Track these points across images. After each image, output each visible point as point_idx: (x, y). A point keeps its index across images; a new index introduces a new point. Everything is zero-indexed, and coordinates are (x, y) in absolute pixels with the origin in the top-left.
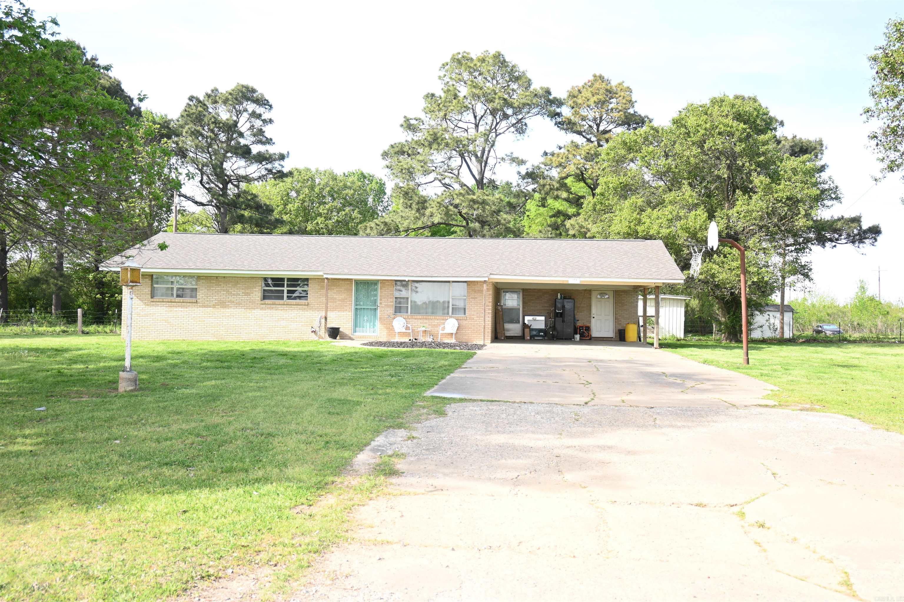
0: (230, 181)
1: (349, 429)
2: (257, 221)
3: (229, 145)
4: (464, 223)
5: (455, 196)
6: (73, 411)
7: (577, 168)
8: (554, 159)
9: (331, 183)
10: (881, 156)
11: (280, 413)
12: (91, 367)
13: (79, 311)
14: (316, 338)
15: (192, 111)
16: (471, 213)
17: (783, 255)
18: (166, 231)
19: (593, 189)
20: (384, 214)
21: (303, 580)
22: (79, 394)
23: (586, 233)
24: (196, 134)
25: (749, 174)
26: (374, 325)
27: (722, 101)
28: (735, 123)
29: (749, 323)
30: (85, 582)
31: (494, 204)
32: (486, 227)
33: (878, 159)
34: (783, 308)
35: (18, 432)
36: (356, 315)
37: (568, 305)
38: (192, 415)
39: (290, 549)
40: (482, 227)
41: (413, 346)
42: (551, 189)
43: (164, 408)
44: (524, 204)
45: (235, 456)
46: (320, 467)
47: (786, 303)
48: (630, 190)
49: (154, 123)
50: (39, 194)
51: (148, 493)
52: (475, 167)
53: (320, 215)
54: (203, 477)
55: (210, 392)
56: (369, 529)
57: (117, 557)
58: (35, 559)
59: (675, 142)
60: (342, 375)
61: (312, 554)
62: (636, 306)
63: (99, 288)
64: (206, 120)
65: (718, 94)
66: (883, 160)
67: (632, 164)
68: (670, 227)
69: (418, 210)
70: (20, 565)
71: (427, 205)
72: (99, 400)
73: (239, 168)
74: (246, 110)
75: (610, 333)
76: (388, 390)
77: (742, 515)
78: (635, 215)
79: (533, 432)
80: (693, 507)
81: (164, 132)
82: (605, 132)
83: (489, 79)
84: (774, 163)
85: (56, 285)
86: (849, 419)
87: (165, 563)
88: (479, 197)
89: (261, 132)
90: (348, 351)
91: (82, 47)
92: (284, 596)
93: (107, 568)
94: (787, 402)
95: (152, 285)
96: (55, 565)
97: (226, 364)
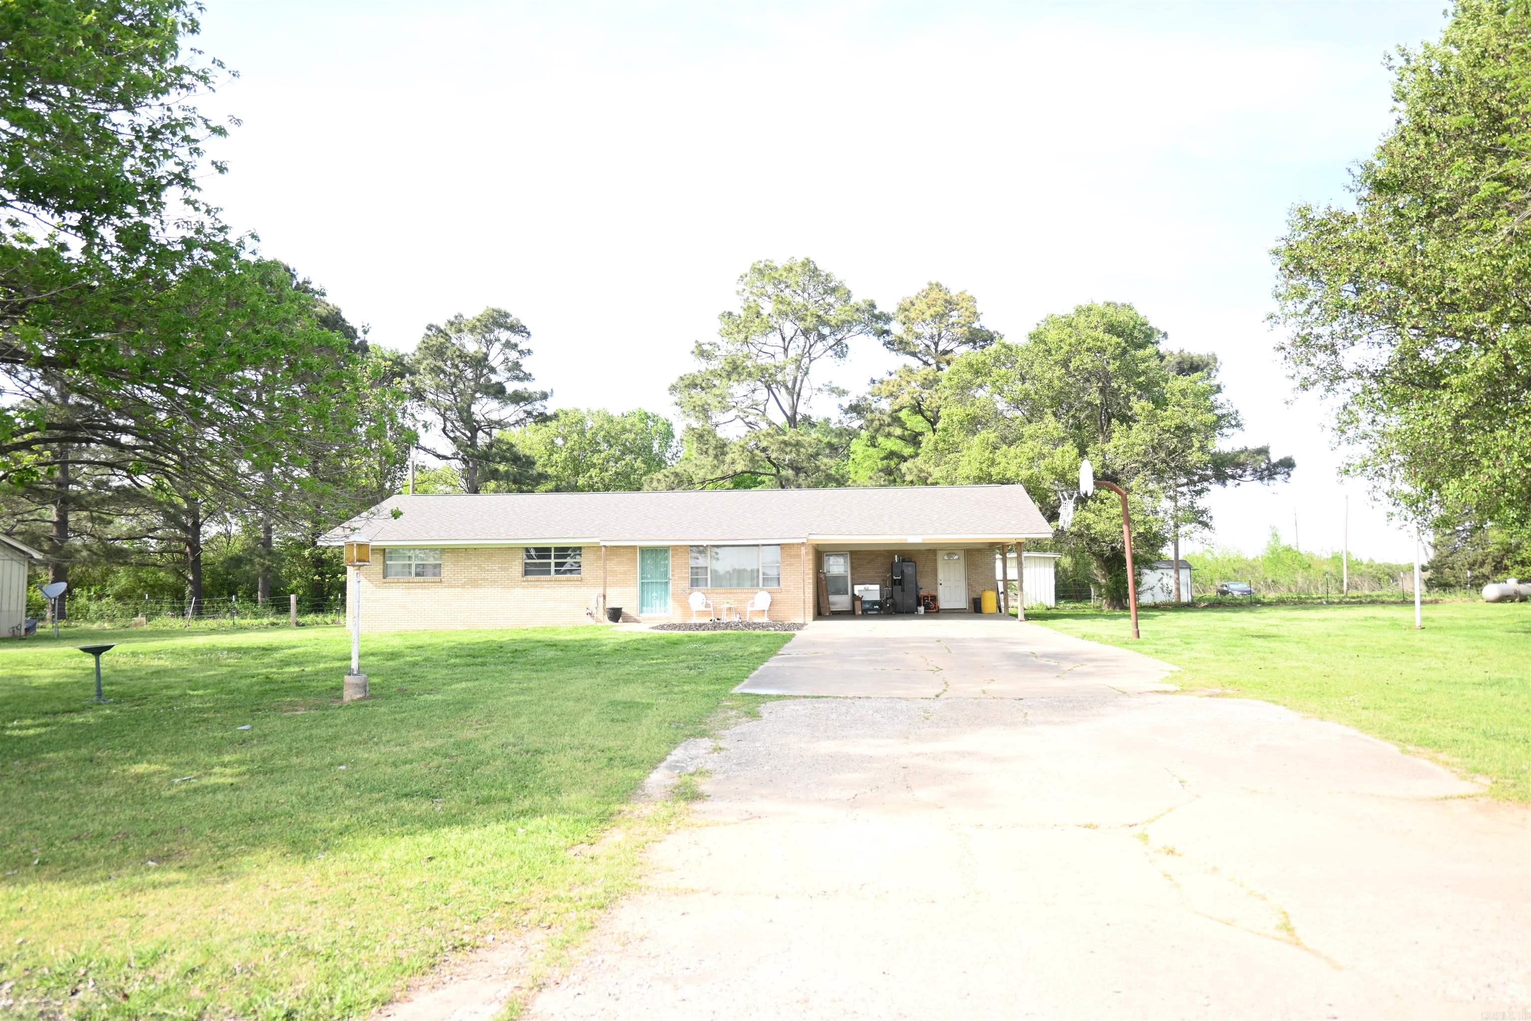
0: (480, 428)
1: (638, 740)
2: (515, 476)
3: (477, 383)
4: (774, 471)
5: (762, 438)
6: (286, 729)
7: (912, 398)
8: (883, 387)
9: (606, 426)
10: (1291, 372)
11: (550, 722)
12: (308, 669)
13: (293, 597)
14: (592, 622)
15: (431, 343)
16: (782, 457)
17: (1173, 499)
18: (400, 493)
19: (933, 424)
20: (674, 462)
21: (585, 947)
22: (293, 705)
23: (927, 478)
24: (437, 371)
25: (1127, 397)
26: (666, 603)
27: (1090, 309)
28: (1107, 337)
29: (1137, 584)
30: (302, 960)
31: (810, 445)
32: (802, 475)
33: (1288, 376)
34: (1179, 565)
35: (215, 759)
36: (642, 591)
37: (909, 570)
38: (438, 729)
39: (568, 905)
40: (797, 474)
41: (715, 628)
42: (881, 425)
43: (402, 721)
44: (848, 445)
45: (494, 781)
46: (602, 793)
47: (1181, 558)
48: (980, 423)
49: (385, 360)
50: (240, 454)
51: (383, 834)
52: (786, 400)
53: (594, 466)
54: (454, 811)
55: (459, 697)
56: (669, 874)
57: (344, 923)
58: (237, 930)
59: (1033, 362)
60: (627, 669)
61: (595, 911)
62: (994, 568)
63: (317, 567)
64: (449, 353)
65: (1084, 303)
66: (1293, 377)
67: (980, 391)
68: (1031, 468)
69: (716, 456)
70: (217, 940)
71: (727, 449)
72: (318, 713)
73: (490, 411)
74: (498, 340)
75: (961, 602)
76: (686, 688)
77: (1144, 838)
78: (987, 454)
79: (872, 736)
80: (1082, 829)
81: (396, 369)
82: (945, 352)
83: (799, 292)
84: (1158, 384)
85: (262, 565)
86: (1272, 705)
87: (407, 930)
88: (791, 437)
89: (517, 366)
90: (634, 638)
91: (291, 268)
92: (562, 969)
93: (330, 940)
94: (1191, 686)
95: (384, 562)
96: (263, 938)
97: (480, 660)
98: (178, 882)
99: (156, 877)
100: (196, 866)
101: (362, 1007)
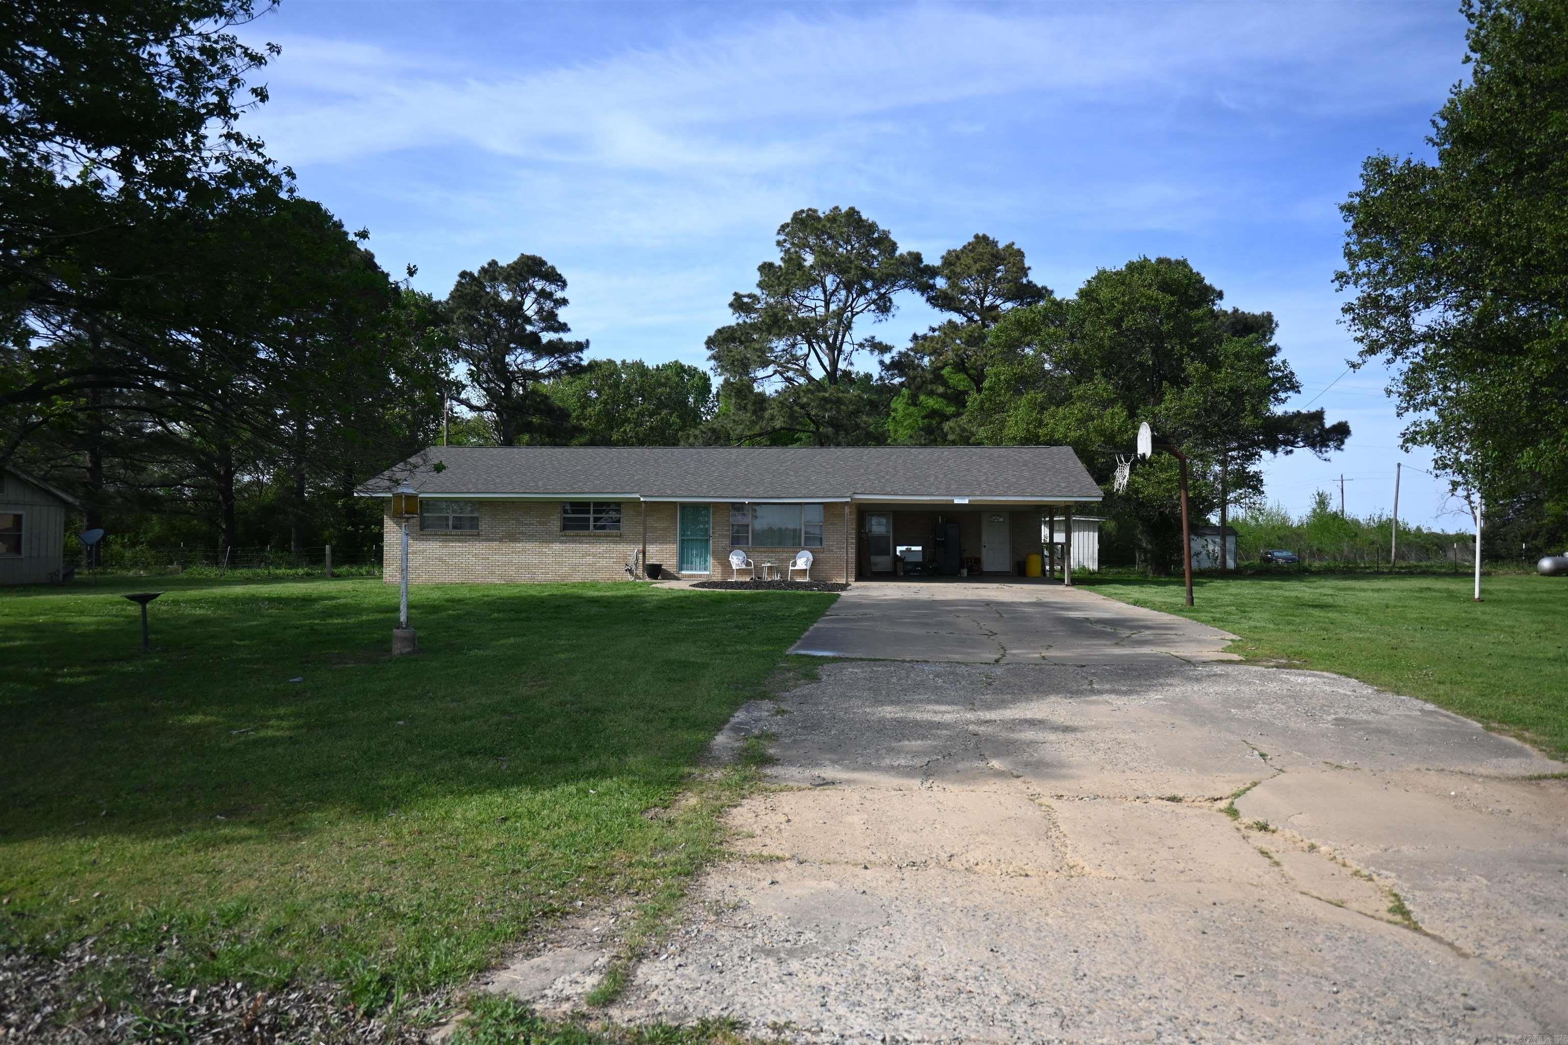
0: (515, 379)
1: (699, 701)
2: (548, 429)
3: (511, 333)
4: (812, 427)
5: (801, 394)
6: (338, 681)
7: (957, 355)
8: (927, 344)
9: (640, 378)
10: (1359, 334)
11: (606, 680)
12: (352, 621)
13: (327, 547)
14: (631, 578)
15: (464, 291)
16: (822, 415)
17: (1224, 463)
18: (436, 446)
19: (978, 383)
20: (709, 417)
21: (679, 915)
22: (342, 658)
23: (969, 438)
24: (470, 320)
25: (1180, 360)
26: (706, 561)
27: (1143, 266)
28: (1161, 295)
29: (1189, 550)
30: (389, 923)
31: (850, 402)
32: (841, 433)
33: (1356, 339)
34: (1225, 531)
35: (270, 712)
36: (682, 548)
37: (953, 532)
38: (492, 685)
39: (653, 871)
40: (837, 433)
41: (757, 587)
42: (923, 382)
43: (455, 676)
44: (889, 403)
45: (557, 740)
46: (669, 754)
47: (1228, 523)
48: (1027, 383)
51: (452, 793)
52: (826, 356)
53: (627, 420)
54: (520, 770)
55: (509, 653)
56: (750, 840)
57: (427, 885)
58: (318, 889)
59: (1084, 321)
60: (675, 627)
61: (682, 878)
62: (1040, 532)
63: (350, 518)
64: (483, 302)
65: (1136, 258)
67: (1028, 350)
68: (1080, 429)
69: (754, 412)
70: (299, 899)
71: (766, 405)
72: (368, 666)
73: (525, 362)
74: (532, 289)
75: (1005, 565)
76: (739, 648)
77: (1233, 812)
78: (1034, 414)
80: (1165, 802)
81: (429, 318)
82: (991, 308)
84: (1211, 345)
85: (295, 515)
87: (492, 894)
88: (831, 394)
89: (552, 316)
90: (675, 594)
92: (659, 939)
93: (415, 902)
94: (1256, 656)
95: (424, 514)
96: (346, 898)
97: (523, 615)
98: (250, 838)
99: (227, 831)
100: (267, 822)
101: (458, 974)
